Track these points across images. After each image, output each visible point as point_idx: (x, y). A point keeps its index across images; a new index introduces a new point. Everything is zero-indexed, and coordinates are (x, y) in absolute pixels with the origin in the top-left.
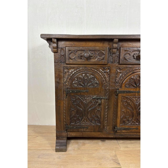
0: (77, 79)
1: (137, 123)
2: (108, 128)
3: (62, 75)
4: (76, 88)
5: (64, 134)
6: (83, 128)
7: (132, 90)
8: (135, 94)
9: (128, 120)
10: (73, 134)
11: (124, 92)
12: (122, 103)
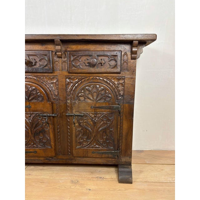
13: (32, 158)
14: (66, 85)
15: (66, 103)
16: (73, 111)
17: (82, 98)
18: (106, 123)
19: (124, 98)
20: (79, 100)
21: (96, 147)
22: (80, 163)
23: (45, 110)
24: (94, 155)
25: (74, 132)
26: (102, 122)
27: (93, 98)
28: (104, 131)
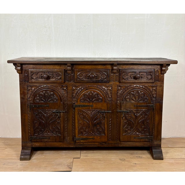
0: (39, 95)
1: (93, 134)
2: (68, 139)
3: (26, 91)
4: (38, 103)
5: (29, 144)
6: (46, 138)
7: (86, 104)
8: (89, 108)
9: (85, 131)
10: (37, 145)
11: (79, 106)
12: (78, 116)
13: (90, 143)
14: (117, 91)
15: (117, 103)
16: (122, 109)
17: (128, 100)
18: (144, 117)
19: (156, 99)
20: (126, 101)
21: (137, 134)
22: (124, 146)
23: (103, 108)
24: (135, 140)
25: (122, 123)
26: (141, 116)
27: (136, 100)
28: (143, 122)
